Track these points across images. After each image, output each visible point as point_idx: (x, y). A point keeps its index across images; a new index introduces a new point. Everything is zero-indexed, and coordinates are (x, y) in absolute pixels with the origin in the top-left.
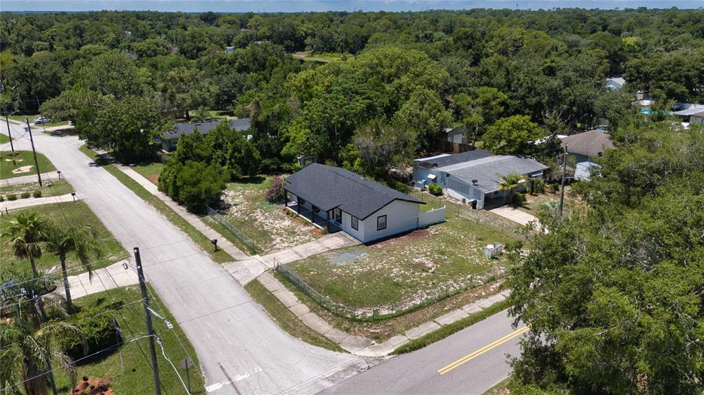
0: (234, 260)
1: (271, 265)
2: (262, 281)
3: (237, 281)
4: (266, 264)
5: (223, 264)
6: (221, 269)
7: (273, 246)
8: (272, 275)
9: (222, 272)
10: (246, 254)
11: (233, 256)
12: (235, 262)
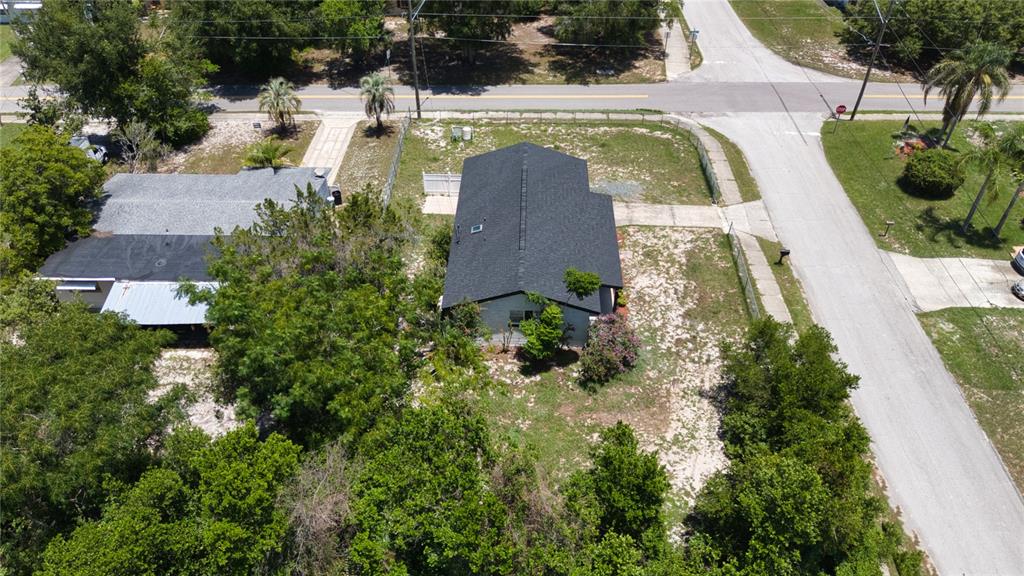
0: (760, 240)
1: (715, 209)
2: (738, 196)
3: (766, 208)
4: (721, 215)
5: (776, 240)
6: (781, 234)
7: (696, 240)
8: (723, 198)
9: (781, 228)
10: (739, 240)
11: (757, 244)
12: (758, 235)
